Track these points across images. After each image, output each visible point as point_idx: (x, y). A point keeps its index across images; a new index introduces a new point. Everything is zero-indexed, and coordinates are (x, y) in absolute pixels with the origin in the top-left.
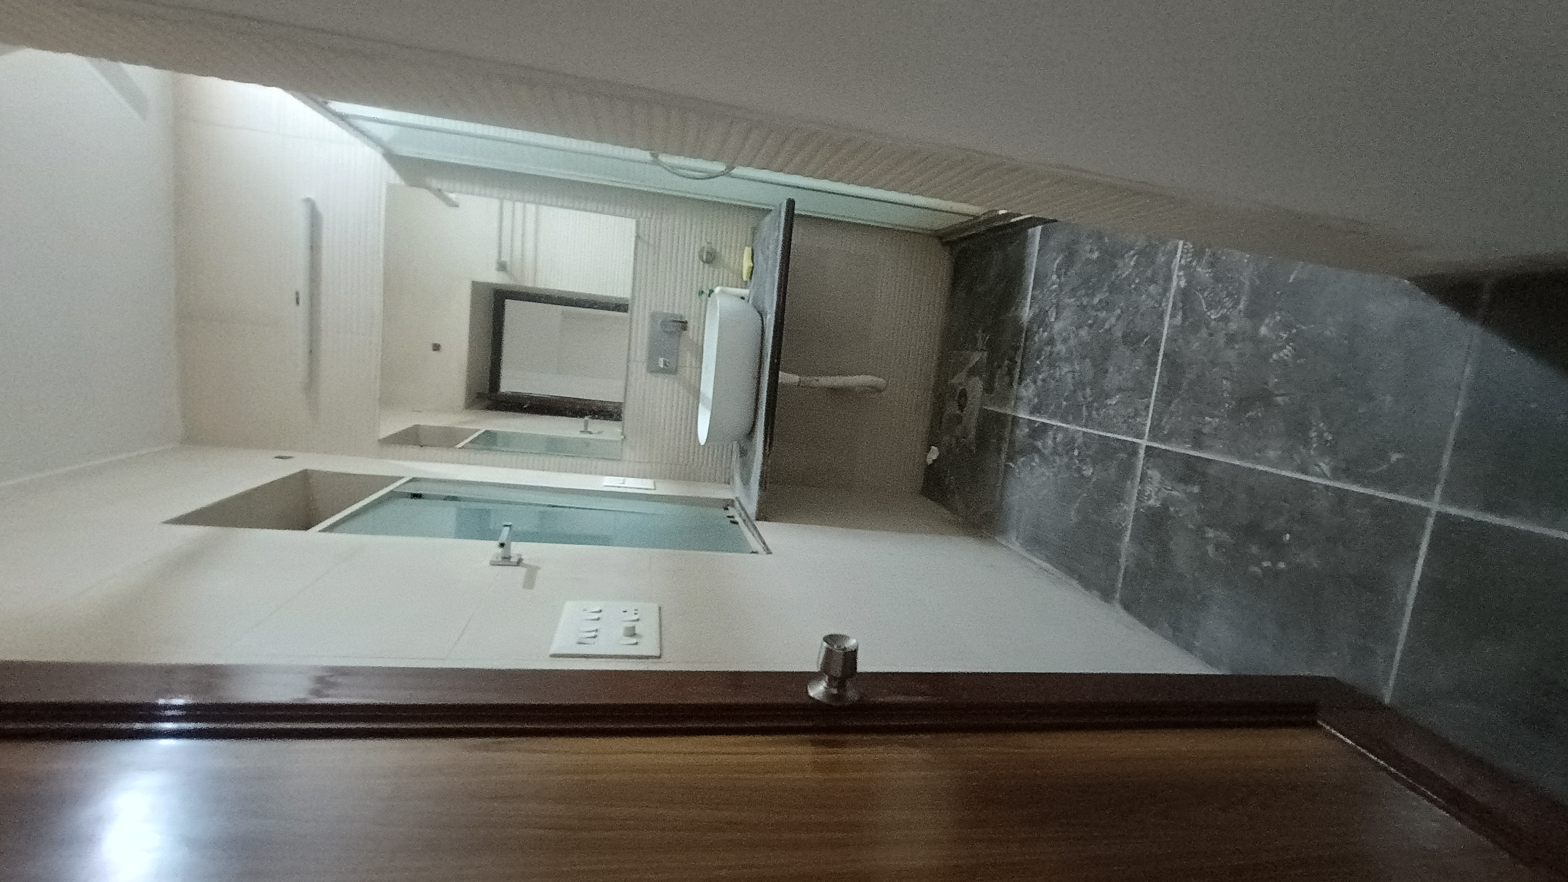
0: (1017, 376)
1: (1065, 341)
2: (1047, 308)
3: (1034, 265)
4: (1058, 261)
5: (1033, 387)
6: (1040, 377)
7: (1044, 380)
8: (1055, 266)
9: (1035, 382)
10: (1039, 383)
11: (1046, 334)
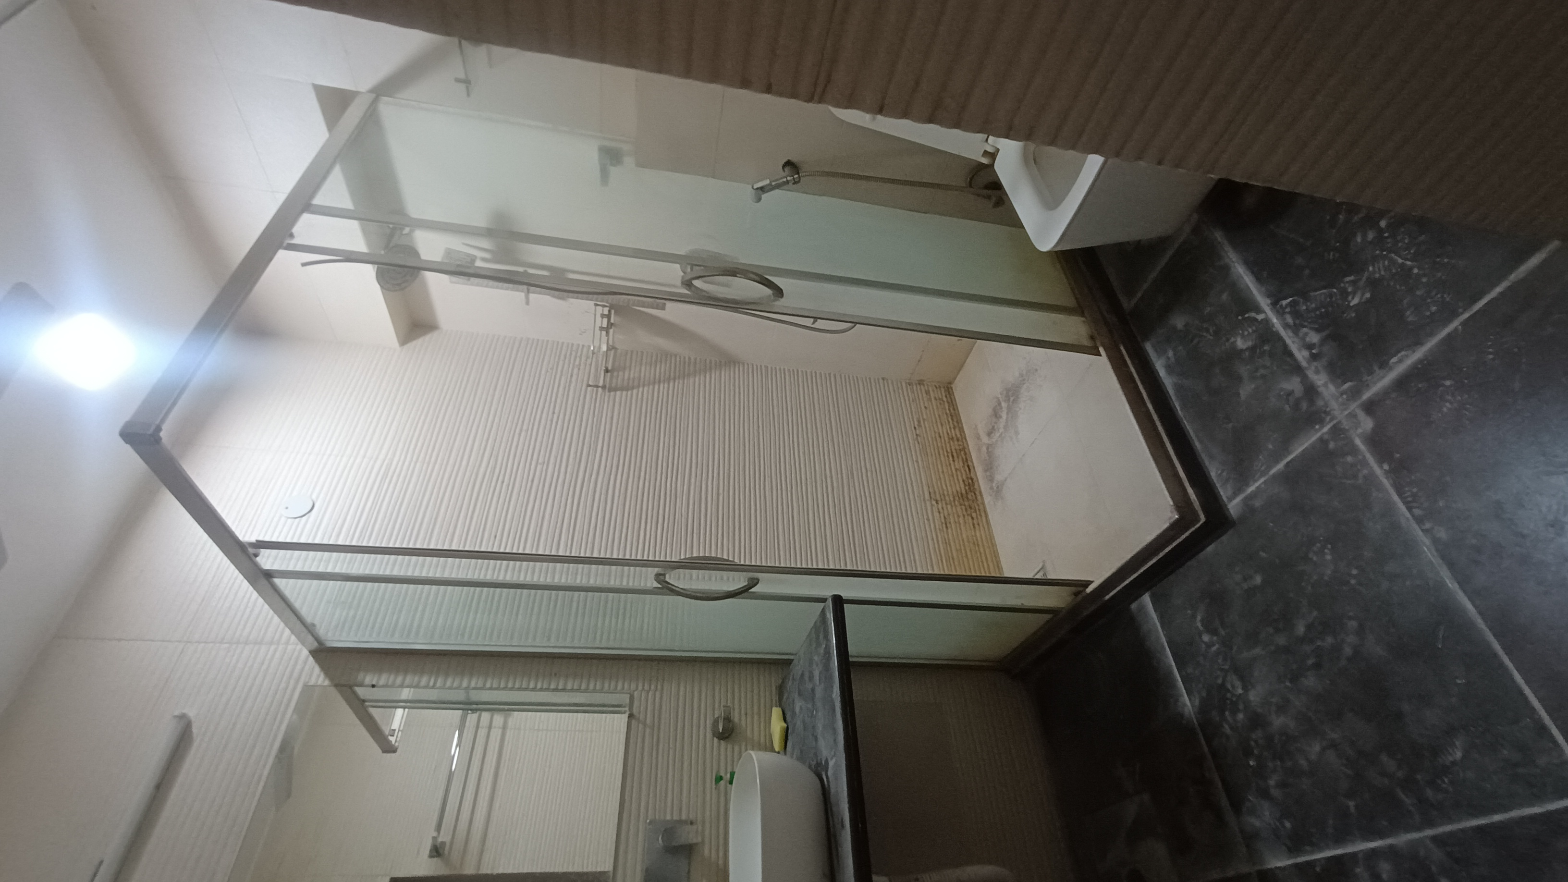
0: (1224, 802)
1: (1282, 709)
2: (1220, 681)
3: (1164, 640)
4: (1199, 618)
5: (1266, 805)
6: (1272, 783)
7: (1282, 785)
8: (1199, 625)
9: (1265, 794)
10: (1275, 792)
11: (1240, 716)
